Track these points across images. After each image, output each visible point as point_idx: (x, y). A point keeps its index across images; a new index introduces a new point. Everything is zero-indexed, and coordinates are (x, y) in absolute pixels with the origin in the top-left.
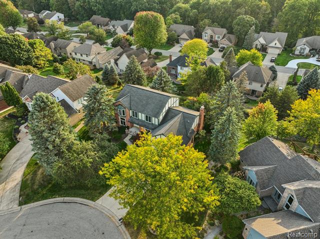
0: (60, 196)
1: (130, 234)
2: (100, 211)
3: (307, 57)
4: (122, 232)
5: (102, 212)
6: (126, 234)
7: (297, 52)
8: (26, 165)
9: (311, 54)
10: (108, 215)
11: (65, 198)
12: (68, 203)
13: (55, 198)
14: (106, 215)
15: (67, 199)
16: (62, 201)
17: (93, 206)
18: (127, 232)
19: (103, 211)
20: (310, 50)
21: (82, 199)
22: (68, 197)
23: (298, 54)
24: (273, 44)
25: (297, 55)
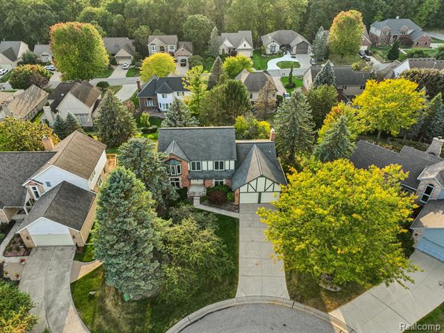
0: (180, 317)
1: (313, 306)
2: (253, 304)
3: (280, 55)
4: (303, 310)
5: (257, 304)
6: (309, 310)
7: (268, 52)
8: (72, 307)
9: (283, 51)
10: (267, 302)
11: (190, 316)
12: (200, 319)
13: (173, 324)
14: (266, 304)
15: (194, 316)
16: (189, 322)
17: (238, 304)
18: (308, 307)
19: (255, 302)
20: (281, 47)
21: (214, 305)
22: (192, 312)
23: (270, 53)
24: (242, 47)
25: (270, 55)
